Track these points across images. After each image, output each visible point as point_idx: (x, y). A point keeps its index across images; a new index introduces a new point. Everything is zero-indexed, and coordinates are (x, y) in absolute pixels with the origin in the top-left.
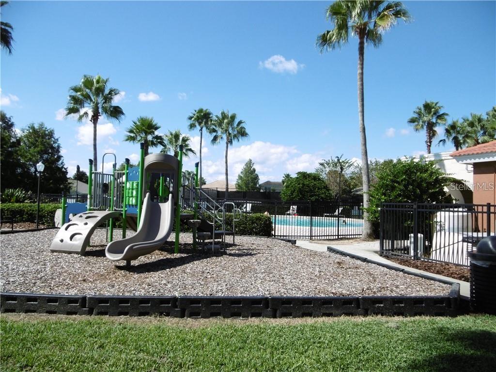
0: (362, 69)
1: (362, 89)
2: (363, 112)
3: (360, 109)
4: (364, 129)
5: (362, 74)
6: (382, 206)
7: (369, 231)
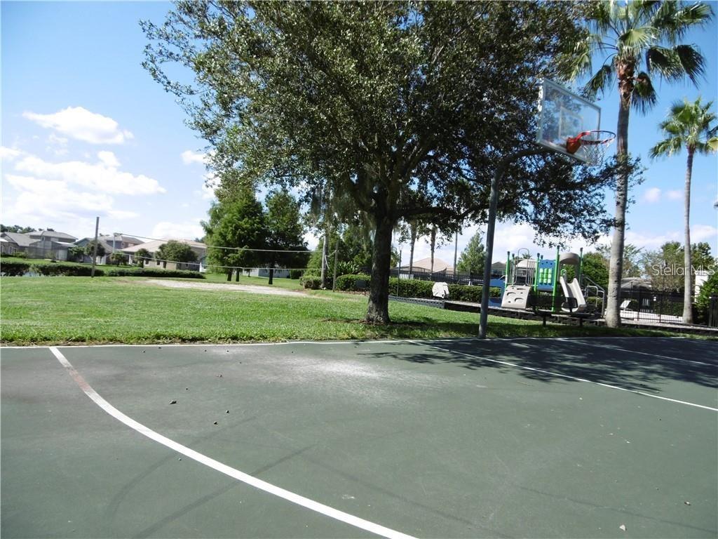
0: (690, 179)
1: (689, 196)
2: (688, 216)
3: (686, 214)
4: (688, 232)
5: (690, 183)
6: (713, 295)
7: (689, 318)
